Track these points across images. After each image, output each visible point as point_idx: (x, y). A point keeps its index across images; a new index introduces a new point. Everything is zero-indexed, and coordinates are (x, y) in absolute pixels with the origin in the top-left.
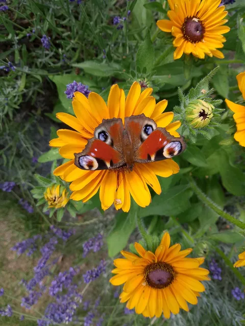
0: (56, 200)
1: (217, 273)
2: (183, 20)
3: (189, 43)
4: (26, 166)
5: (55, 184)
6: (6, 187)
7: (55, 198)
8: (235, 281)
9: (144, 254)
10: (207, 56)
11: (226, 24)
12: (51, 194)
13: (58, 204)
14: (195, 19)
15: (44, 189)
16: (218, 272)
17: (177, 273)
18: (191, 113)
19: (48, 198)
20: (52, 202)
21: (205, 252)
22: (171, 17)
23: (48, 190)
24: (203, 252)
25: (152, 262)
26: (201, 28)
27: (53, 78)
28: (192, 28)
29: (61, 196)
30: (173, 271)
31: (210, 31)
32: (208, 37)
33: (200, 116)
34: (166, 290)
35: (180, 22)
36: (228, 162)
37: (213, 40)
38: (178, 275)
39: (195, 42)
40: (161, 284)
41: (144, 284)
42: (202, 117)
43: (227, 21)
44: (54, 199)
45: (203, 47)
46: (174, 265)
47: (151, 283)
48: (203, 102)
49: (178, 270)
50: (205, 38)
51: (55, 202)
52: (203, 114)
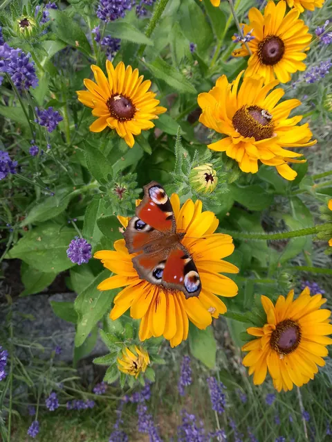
0: (137, 363)
1: (315, 289)
2: (106, 107)
3: (128, 122)
4: (40, 366)
5: (121, 351)
6: (50, 405)
7: (134, 363)
8: (327, 278)
9: (263, 332)
10: (154, 121)
11: (144, 80)
12: (128, 363)
13: (142, 366)
14: (116, 98)
15: (115, 366)
16: (316, 287)
17: (297, 321)
18: (199, 185)
19: (128, 370)
20: (135, 369)
21: (291, 281)
22: (97, 115)
23: (121, 363)
24: (290, 283)
25: (271, 332)
26: (127, 101)
27: (10, 255)
28: (120, 107)
29: (138, 356)
30: (293, 322)
31: (136, 96)
32: (138, 103)
33: (207, 181)
34: (302, 344)
35: (106, 111)
36: (237, 187)
37: (145, 102)
38: (300, 321)
39: (132, 117)
40: (295, 343)
41: (281, 356)
42: (210, 181)
43: (142, 77)
44: (134, 365)
45: (143, 115)
46: (289, 317)
47: (286, 351)
48: (200, 168)
49: (295, 318)
50: (137, 106)
51: (138, 367)
52: (208, 177)
